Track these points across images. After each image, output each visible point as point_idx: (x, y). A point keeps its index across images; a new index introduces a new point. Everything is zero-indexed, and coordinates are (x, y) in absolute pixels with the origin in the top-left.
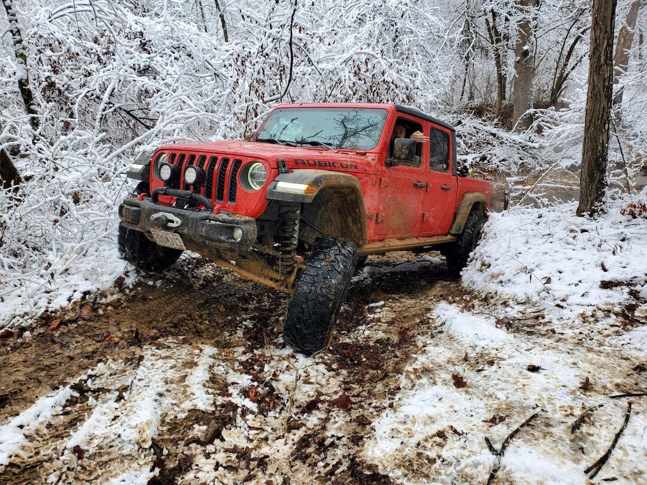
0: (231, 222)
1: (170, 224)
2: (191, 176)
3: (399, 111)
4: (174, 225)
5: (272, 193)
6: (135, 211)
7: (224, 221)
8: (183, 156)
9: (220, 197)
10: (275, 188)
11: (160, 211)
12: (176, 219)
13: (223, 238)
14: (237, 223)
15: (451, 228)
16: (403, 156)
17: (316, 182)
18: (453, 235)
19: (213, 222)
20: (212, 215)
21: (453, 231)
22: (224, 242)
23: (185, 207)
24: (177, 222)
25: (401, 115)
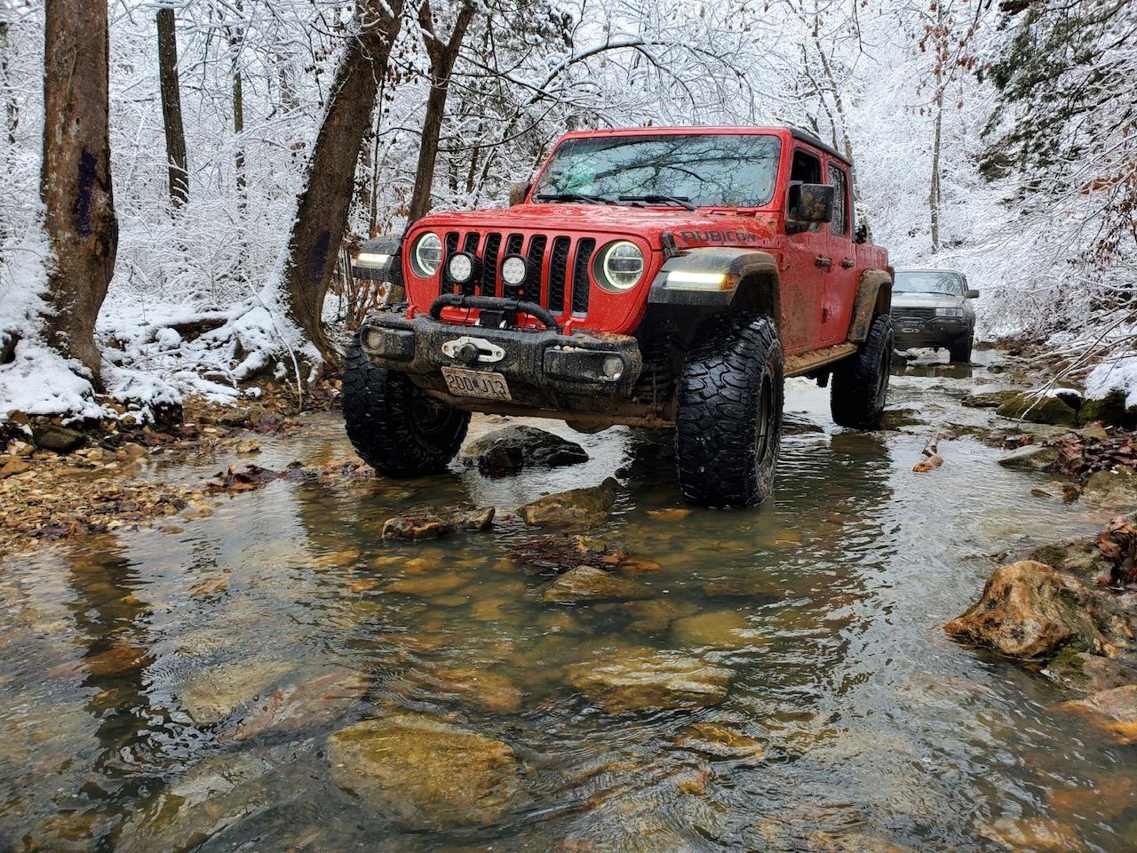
0: (600, 347)
1: (483, 358)
2: (514, 272)
3: (796, 138)
4: (493, 359)
5: (661, 292)
6: (407, 338)
7: (588, 346)
8: (494, 239)
9: (557, 303)
10: (665, 284)
11: (458, 336)
12: (494, 348)
13: (588, 375)
14: (612, 348)
15: (849, 332)
16: (815, 215)
17: (734, 268)
18: (854, 343)
19: (568, 349)
20: (563, 338)
21: (854, 337)
22: (592, 381)
23: (502, 325)
24: (497, 354)
25: (797, 143)
